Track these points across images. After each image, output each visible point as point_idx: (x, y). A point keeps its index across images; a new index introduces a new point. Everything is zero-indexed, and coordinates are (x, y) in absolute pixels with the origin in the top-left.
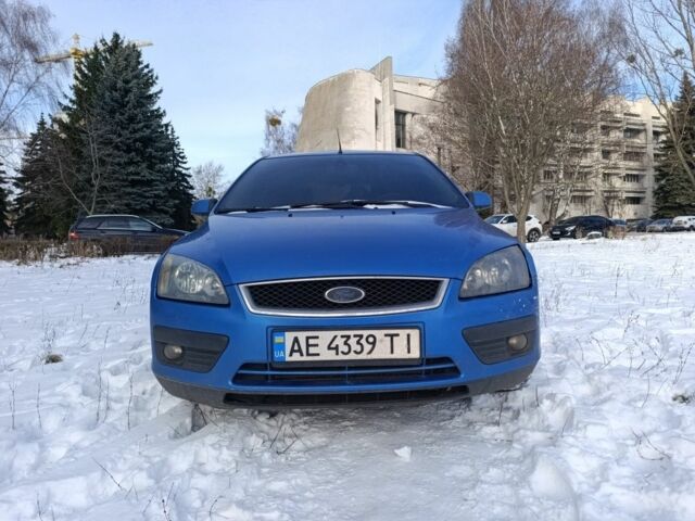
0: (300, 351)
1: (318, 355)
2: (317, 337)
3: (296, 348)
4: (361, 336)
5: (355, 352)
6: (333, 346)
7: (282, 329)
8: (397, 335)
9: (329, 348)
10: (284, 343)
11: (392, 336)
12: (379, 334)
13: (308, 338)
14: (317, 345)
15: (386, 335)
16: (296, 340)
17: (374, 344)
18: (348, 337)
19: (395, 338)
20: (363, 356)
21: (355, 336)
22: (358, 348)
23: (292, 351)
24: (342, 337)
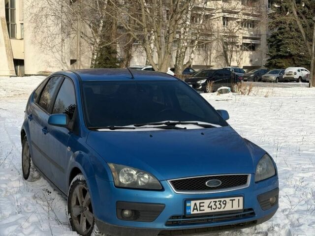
0: (197, 209)
1: (204, 210)
2: (204, 203)
3: (195, 208)
4: (221, 201)
5: (219, 208)
6: (210, 206)
7: (190, 200)
8: (234, 200)
9: (208, 207)
10: (190, 206)
11: (232, 200)
12: (227, 200)
13: (200, 203)
14: (203, 206)
15: (230, 200)
16: (195, 204)
17: (225, 204)
18: (216, 202)
19: (234, 201)
20: (221, 210)
21: (219, 201)
22: (219, 206)
23: (194, 209)
24: (214, 202)
